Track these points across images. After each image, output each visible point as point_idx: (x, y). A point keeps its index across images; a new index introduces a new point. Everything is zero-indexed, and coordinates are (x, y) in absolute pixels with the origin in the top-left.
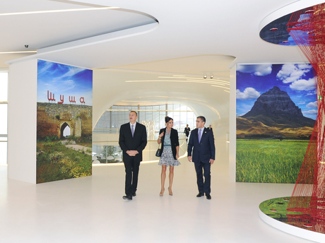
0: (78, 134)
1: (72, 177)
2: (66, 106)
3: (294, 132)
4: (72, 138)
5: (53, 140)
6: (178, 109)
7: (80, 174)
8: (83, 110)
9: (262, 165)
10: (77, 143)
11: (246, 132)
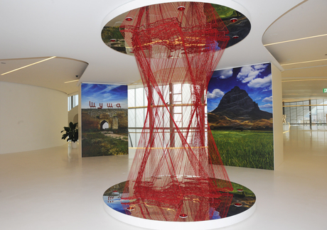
0: (116, 127)
1: (111, 154)
2: (105, 110)
3: (252, 124)
4: (110, 129)
5: (95, 131)
6: (322, 104)
7: (118, 152)
8: (120, 112)
9: (228, 151)
10: (114, 133)
11: (214, 125)
